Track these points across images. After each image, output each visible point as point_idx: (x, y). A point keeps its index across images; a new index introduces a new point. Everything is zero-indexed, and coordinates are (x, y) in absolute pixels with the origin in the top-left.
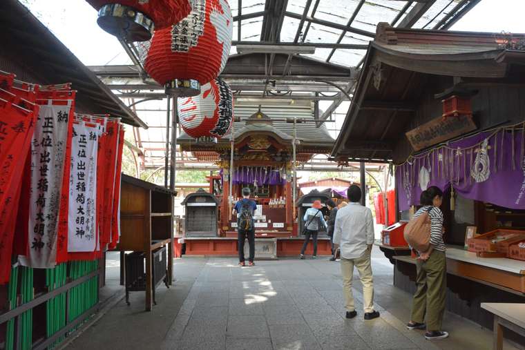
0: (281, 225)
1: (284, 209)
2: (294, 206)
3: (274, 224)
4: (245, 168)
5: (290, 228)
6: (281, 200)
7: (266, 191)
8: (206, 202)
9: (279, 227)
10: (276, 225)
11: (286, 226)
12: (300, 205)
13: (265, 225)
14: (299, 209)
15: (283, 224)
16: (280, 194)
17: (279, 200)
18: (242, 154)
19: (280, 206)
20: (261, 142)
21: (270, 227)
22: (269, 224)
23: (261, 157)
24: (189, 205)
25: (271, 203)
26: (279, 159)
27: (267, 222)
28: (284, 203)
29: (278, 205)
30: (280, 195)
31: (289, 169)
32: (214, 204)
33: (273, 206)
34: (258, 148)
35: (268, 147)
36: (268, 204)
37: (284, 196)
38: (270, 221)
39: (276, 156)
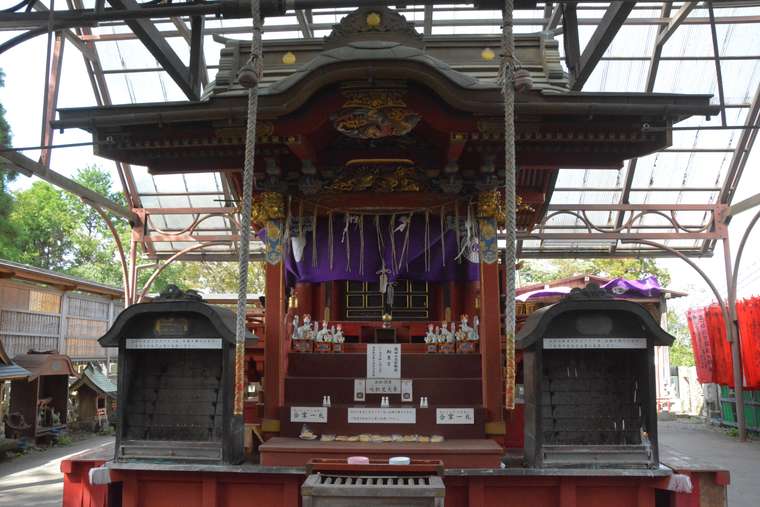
0: (463, 416)
1: (474, 358)
2: (511, 349)
3: (440, 412)
4: (339, 219)
5: (498, 428)
6: (465, 327)
7: (418, 301)
8: (190, 335)
9: (456, 421)
10: (446, 416)
11: (482, 417)
12: (535, 346)
13: (408, 416)
14: (529, 360)
15: (470, 412)
16: (463, 308)
17: (458, 329)
18: (329, 174)
19: (463, 349)
20: (381, 111)
21: (426, 423)
22: (420, 413)
23: (394, 183)
24: (132, 344)
25: (431, 338)
26: (453, 186)
27: (415, 403)
28: (473, 335)
29: (456, 344)
30: (463, 312)
31: (489, 219)
32: (216, 344)
33: (438, 346)
34: (371, 132)
35: (409, 127)
36: (420, 339)
37: (473, 313)
38: (424, 403)
39: (444, 176)
